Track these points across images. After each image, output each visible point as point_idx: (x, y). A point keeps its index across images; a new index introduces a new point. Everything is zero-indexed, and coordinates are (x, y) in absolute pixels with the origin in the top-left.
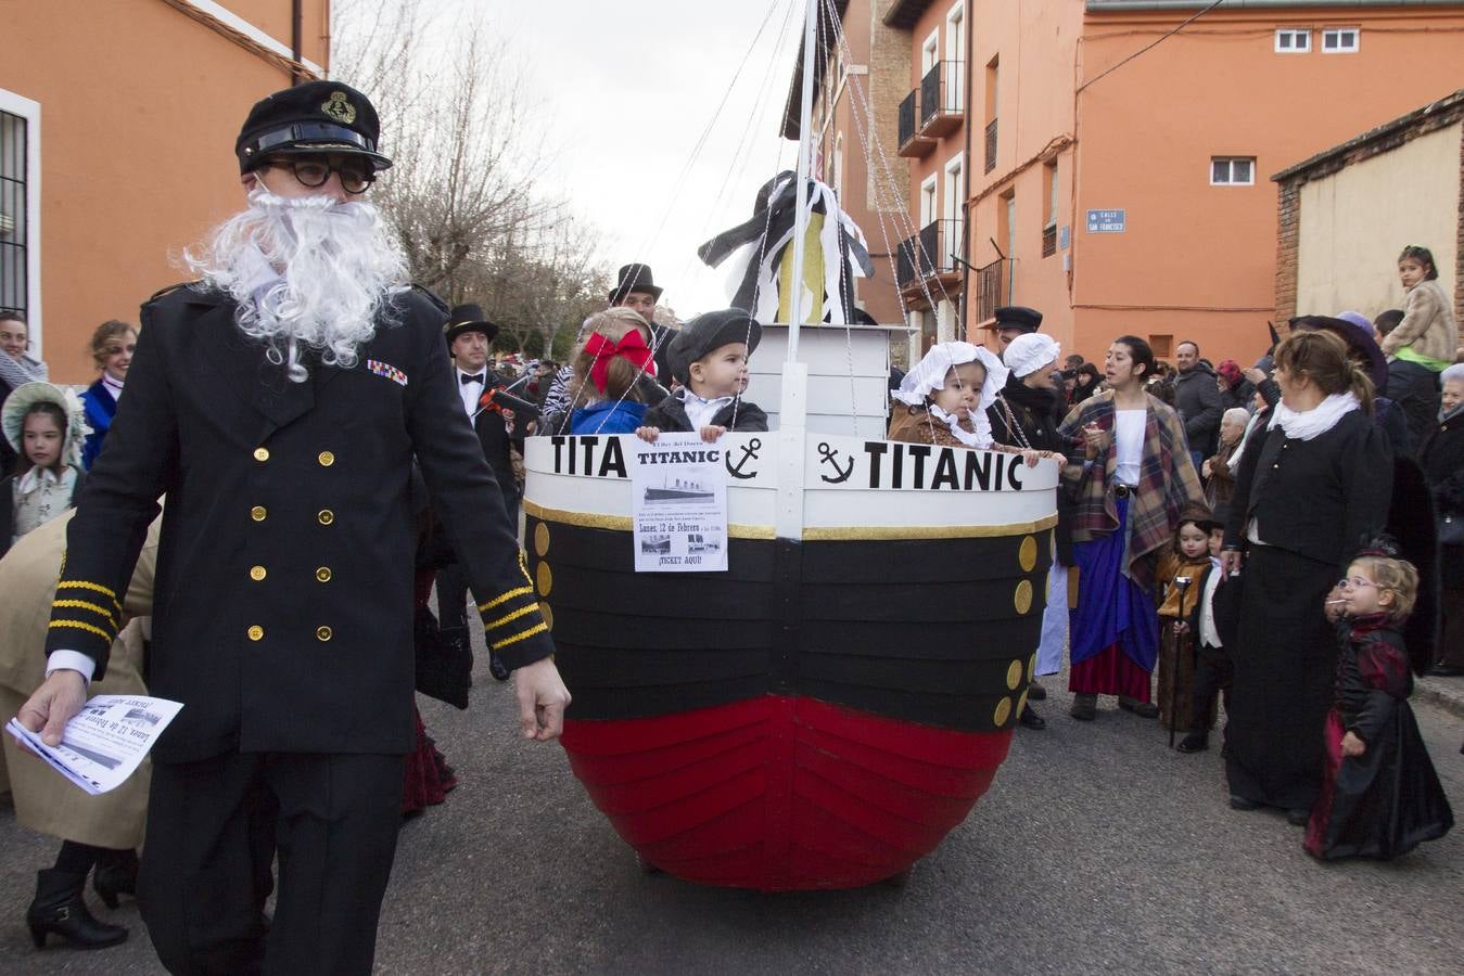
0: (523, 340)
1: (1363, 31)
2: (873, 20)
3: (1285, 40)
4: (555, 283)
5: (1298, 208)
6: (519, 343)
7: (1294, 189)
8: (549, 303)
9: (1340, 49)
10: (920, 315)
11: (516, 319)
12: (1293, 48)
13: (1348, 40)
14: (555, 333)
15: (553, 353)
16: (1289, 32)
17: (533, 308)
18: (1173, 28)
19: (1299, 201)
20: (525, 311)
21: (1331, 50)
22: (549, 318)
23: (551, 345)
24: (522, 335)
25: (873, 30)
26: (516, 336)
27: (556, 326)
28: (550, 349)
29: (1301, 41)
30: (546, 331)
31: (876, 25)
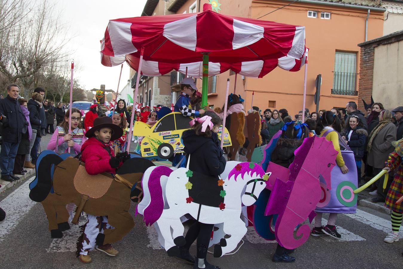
0: (55, 96)
1: (331, 14)
2: (165, 9)
3: (310, 14)
4: (64, 81)
5: (373, 56)
6: (54, 97)
7: (372, 48)
8: (62, 87)
9: (325, 18)
10: (176, 93)
11: (53, 90)
12: (312, 17)
13: (327, 16)
14: (63, 95)
15: (63, 100)
16: (311, 12)
17: (58, 88)
18: (282, 7)
19: (374, 53)
20: (55, 88)
21: (322, 18)
22: (62, 91)
23: (62, 98)
24: (54, 95)
25: (165, 12)
26: (53, 95)
27: (64, 93)
28: (62, 99)
29: (314, 15)
30: (61, 94)
31: (166, 10)
